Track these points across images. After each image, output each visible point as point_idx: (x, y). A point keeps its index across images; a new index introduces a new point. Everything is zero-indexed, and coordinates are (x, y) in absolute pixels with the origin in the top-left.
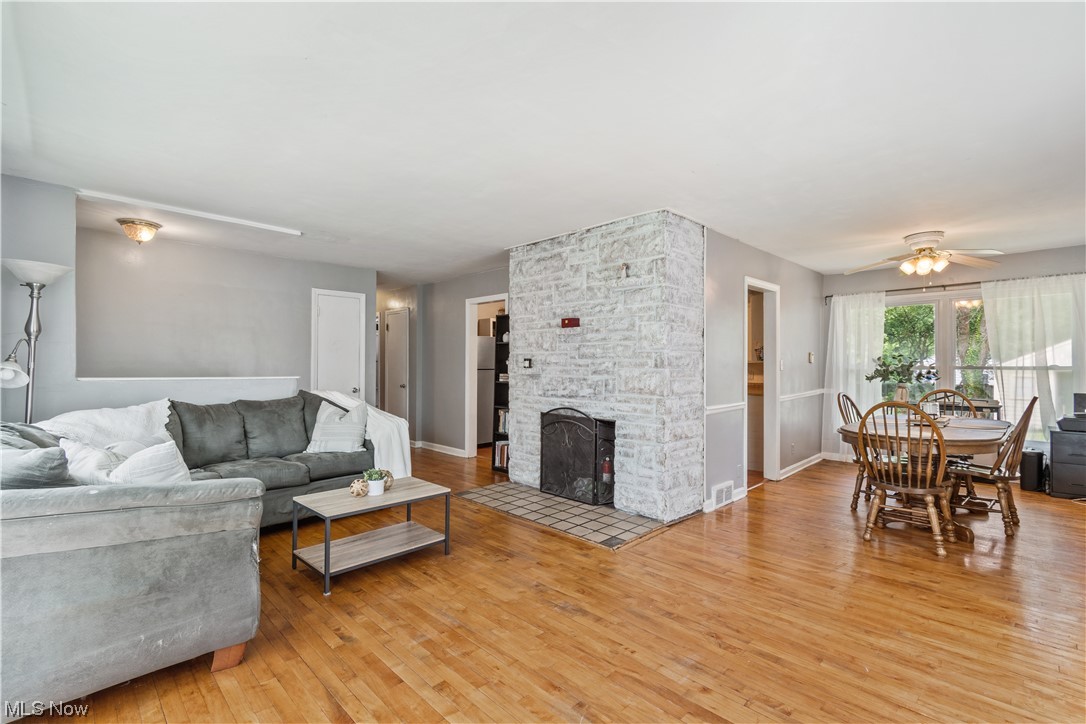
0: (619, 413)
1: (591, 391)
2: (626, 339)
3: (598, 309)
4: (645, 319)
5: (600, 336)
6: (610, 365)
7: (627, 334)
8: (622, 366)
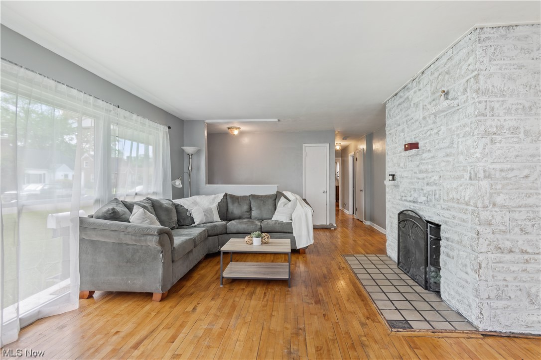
0: (443, 218)
1: (425, 198)
2: (447, 155)
4: (461, 135)
6: (437, 178)
8: (445, 179)
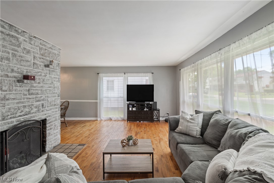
0: (48, 115)
1: (37, 109)
2: (50, 87)
3: (39, 74)
4: (56, 81)
5: (40, 85)
6: (45, 97)
7: (50, 85)
8: (49, 97)
